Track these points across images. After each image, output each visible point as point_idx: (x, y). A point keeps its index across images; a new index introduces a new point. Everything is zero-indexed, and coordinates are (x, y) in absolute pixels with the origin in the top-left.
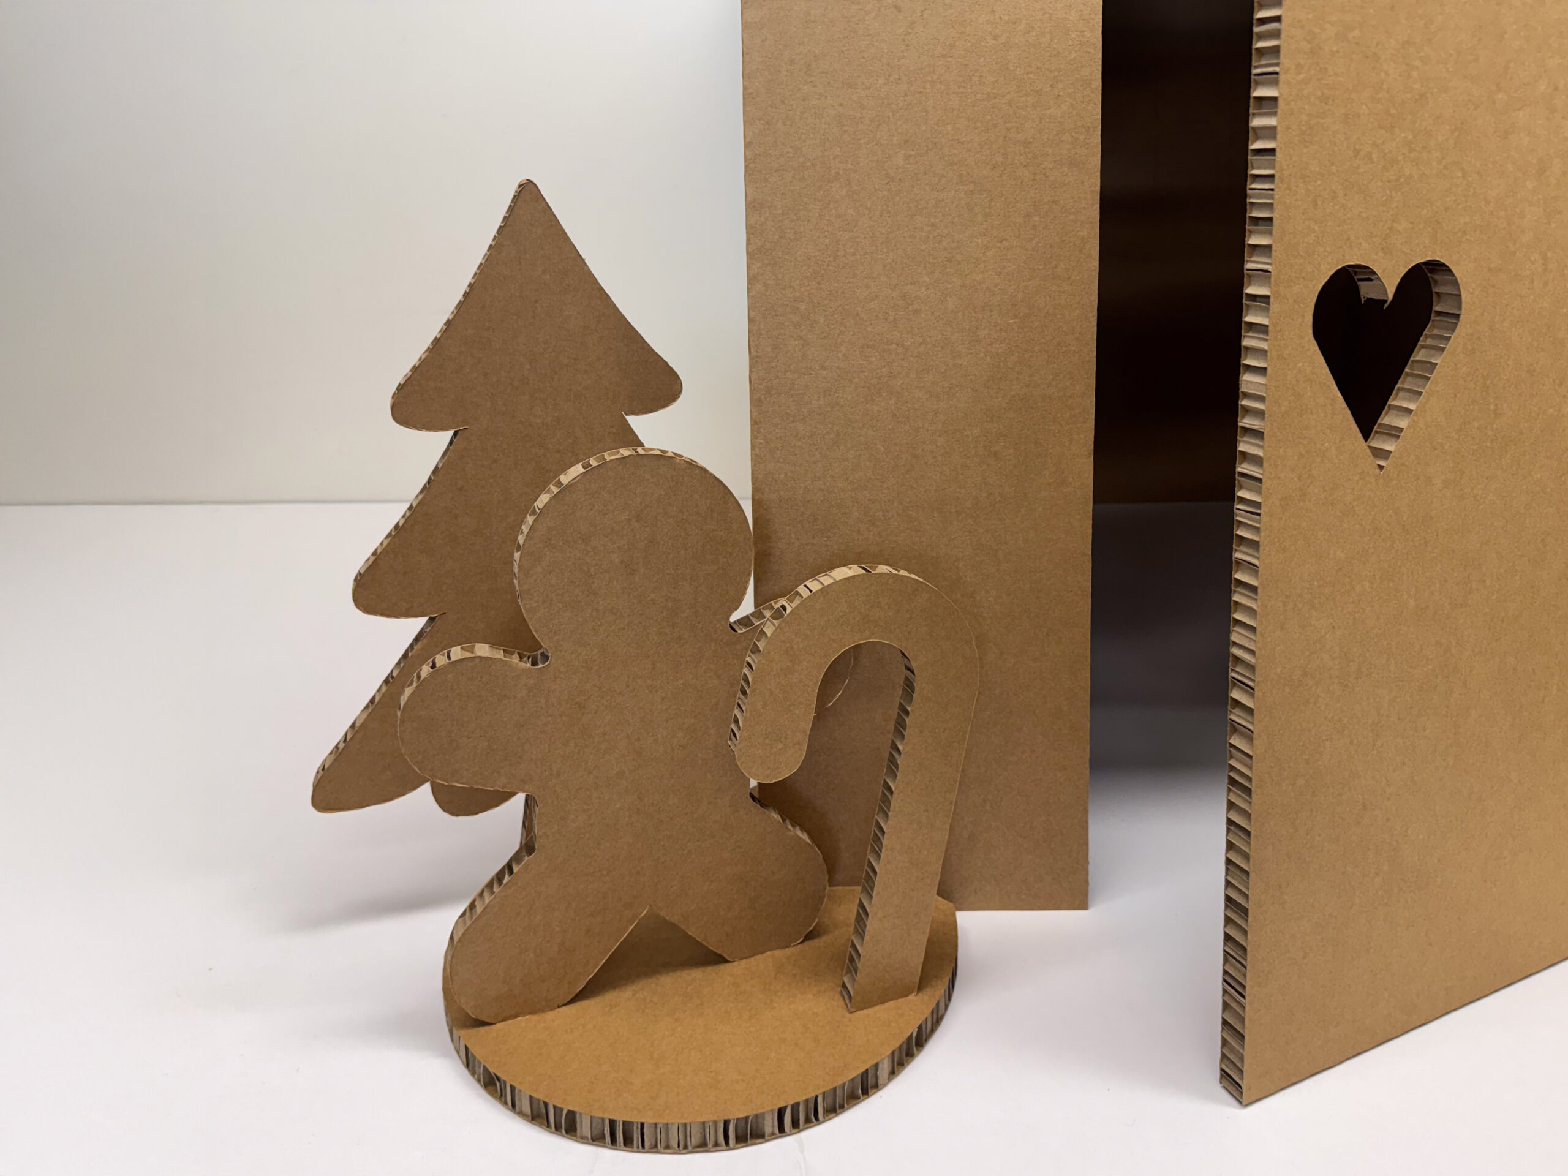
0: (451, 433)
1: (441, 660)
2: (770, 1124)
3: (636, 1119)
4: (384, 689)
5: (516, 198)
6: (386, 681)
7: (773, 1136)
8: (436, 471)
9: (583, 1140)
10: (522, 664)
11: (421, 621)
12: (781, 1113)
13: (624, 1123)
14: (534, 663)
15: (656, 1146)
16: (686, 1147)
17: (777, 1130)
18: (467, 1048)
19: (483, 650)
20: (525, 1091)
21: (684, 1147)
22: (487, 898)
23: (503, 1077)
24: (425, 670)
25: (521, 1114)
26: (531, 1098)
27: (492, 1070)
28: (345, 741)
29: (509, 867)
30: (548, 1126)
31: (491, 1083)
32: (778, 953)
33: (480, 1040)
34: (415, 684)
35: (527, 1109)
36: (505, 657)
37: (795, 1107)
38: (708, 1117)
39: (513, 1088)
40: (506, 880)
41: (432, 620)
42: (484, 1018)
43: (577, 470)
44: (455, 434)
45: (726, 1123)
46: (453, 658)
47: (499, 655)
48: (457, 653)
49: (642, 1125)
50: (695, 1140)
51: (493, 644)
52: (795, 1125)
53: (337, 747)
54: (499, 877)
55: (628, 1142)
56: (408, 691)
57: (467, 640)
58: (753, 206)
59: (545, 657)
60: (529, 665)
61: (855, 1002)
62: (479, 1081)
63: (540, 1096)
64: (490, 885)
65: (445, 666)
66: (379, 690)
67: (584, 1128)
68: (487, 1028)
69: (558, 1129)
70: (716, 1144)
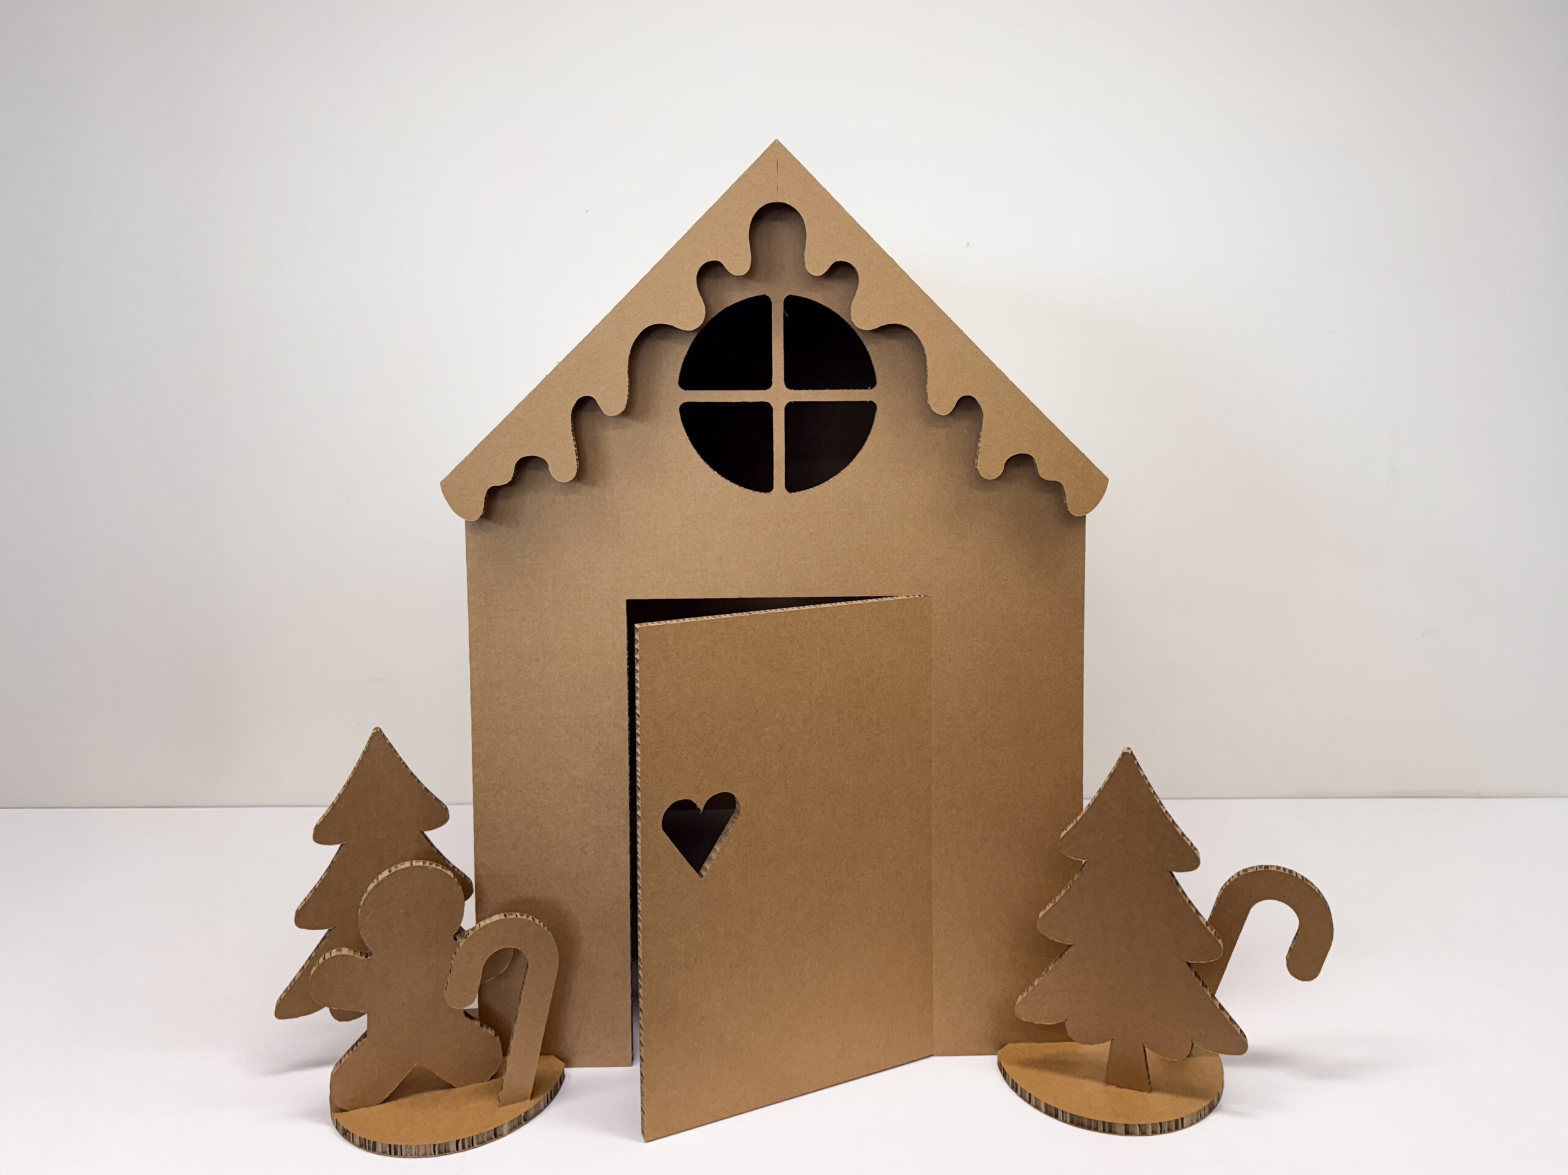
0: (339, 846)
1: (327, 956)
2: (453, 1147)
3: (399, 1144)
4: (308, 962)
5: (371, 739)
6: (309, 958)
7: (454, 1152)
8: (332, 862)
9: (379, 1154)
10: (361, 958)
11: (325, 931)
12: (457, 1142)
13: (395, 1145)
14: (366, 957)
15: (407, 1155)
16: (418, 1155)
17: (456, 1150)
18: (337, 1120)
19: (345, 951)
20: (357, 1135)
21: (417, 1155)
22: (347, 1056)
23: (349, 1130)
24: (321, 960)
25: (356, 1145)
26: (360, 1138)
27: (345, 1127)
28: (290, 986)
29: (356, 1044)
30: (366, 1148)
31: (345, 1134)
32: (478, 1084)
33: (342, 1118)
34: (316, 967)
35: (358, 1143)
36: (354, 954)
37: (463, 1140)
38: (427, 1143)
39: (353, 1134)
40: (354, 1049)
41: (330, 930)
42: (345, 1108)
43: (386, 873)
44: (342, 845)
45: (434, 1145)
46: (332, 955)
47: (352, 953)
48: (334, 952)
49: (401, 1146)
50: (422, 1152)
51: (350, 948)
52: (464, 1148)
53: (287, 989)
54: (352, 1048)
55: (396, 1154)
56: (314, 969)
57: (339, 948)
58: (475, 745)
59: (371, 954)
60: (364, 958)
61: (502, 1103)
62: (341, 1133)
63: (363, 1136)
64: (348, 1052)
65: (329, 959)
66: (306, 962)
67: (379, 1148)
68: (345, 1113)
69: (369, 1149)
70: (431, 1154)
